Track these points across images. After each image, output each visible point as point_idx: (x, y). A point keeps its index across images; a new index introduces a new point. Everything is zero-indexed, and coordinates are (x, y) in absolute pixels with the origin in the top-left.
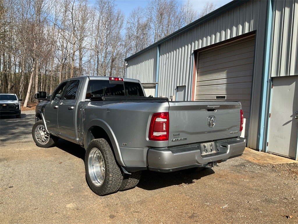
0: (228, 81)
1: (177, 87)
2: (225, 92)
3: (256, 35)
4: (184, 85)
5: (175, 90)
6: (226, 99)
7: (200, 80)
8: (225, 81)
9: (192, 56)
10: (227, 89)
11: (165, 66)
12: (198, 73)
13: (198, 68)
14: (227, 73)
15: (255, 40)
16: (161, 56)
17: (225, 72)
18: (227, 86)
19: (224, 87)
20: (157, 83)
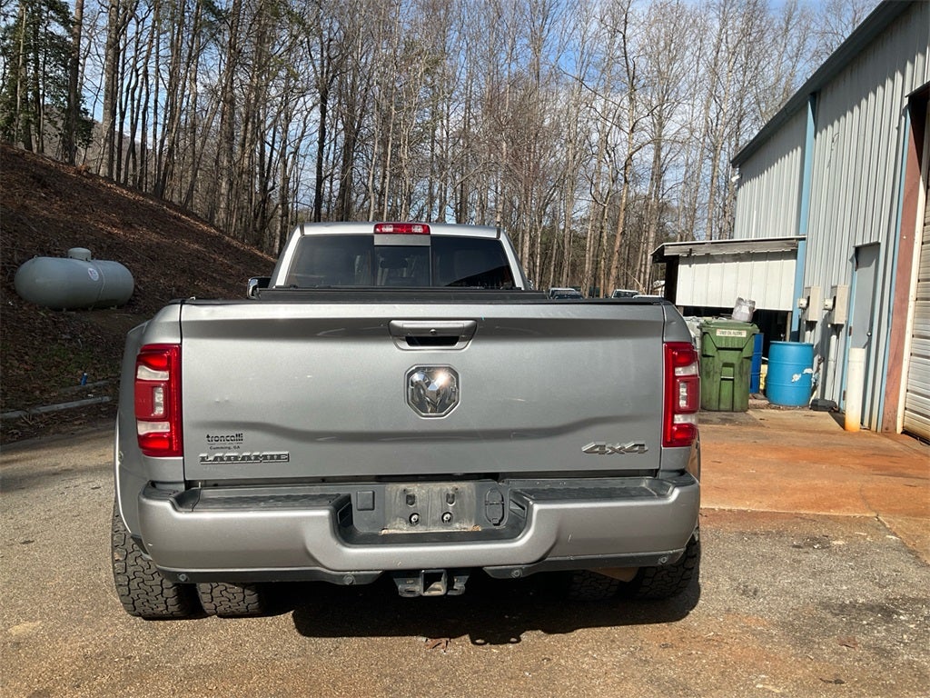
1: (858, 250)
4: (875, 241)
5: (851, 263)
9: (903, 118)
11: (827, 170)
12: (928, 188)
16: (818, 135)
20: (804, 239)
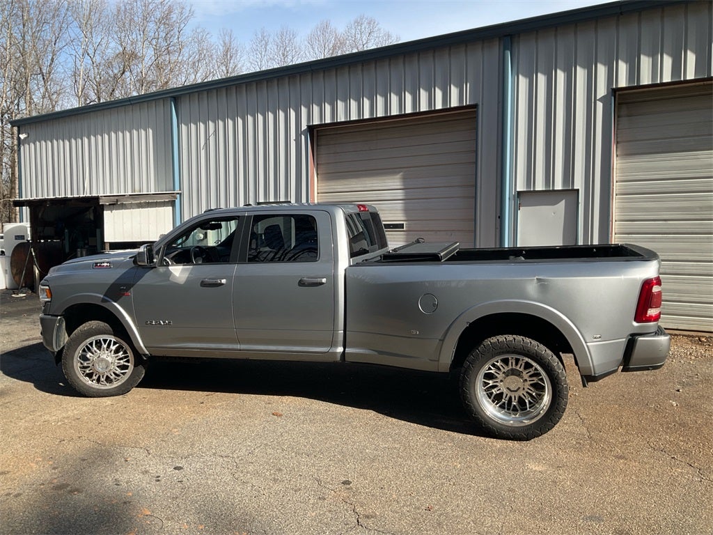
0: (406, 194)
2: (401, 215)
3: (478, 110)
4: (283, 200)
6: (405, 229)
7: (327, 191)
8: (400, 194)
10: (406, 210)
11: (203, 152)
12: (318, 174)
13: (318, 164)
14: (404, 179)
15: (476, 118)
17: (399, 176)
18: (405, 203)
19: (399, 205)
20: (179, 193)
